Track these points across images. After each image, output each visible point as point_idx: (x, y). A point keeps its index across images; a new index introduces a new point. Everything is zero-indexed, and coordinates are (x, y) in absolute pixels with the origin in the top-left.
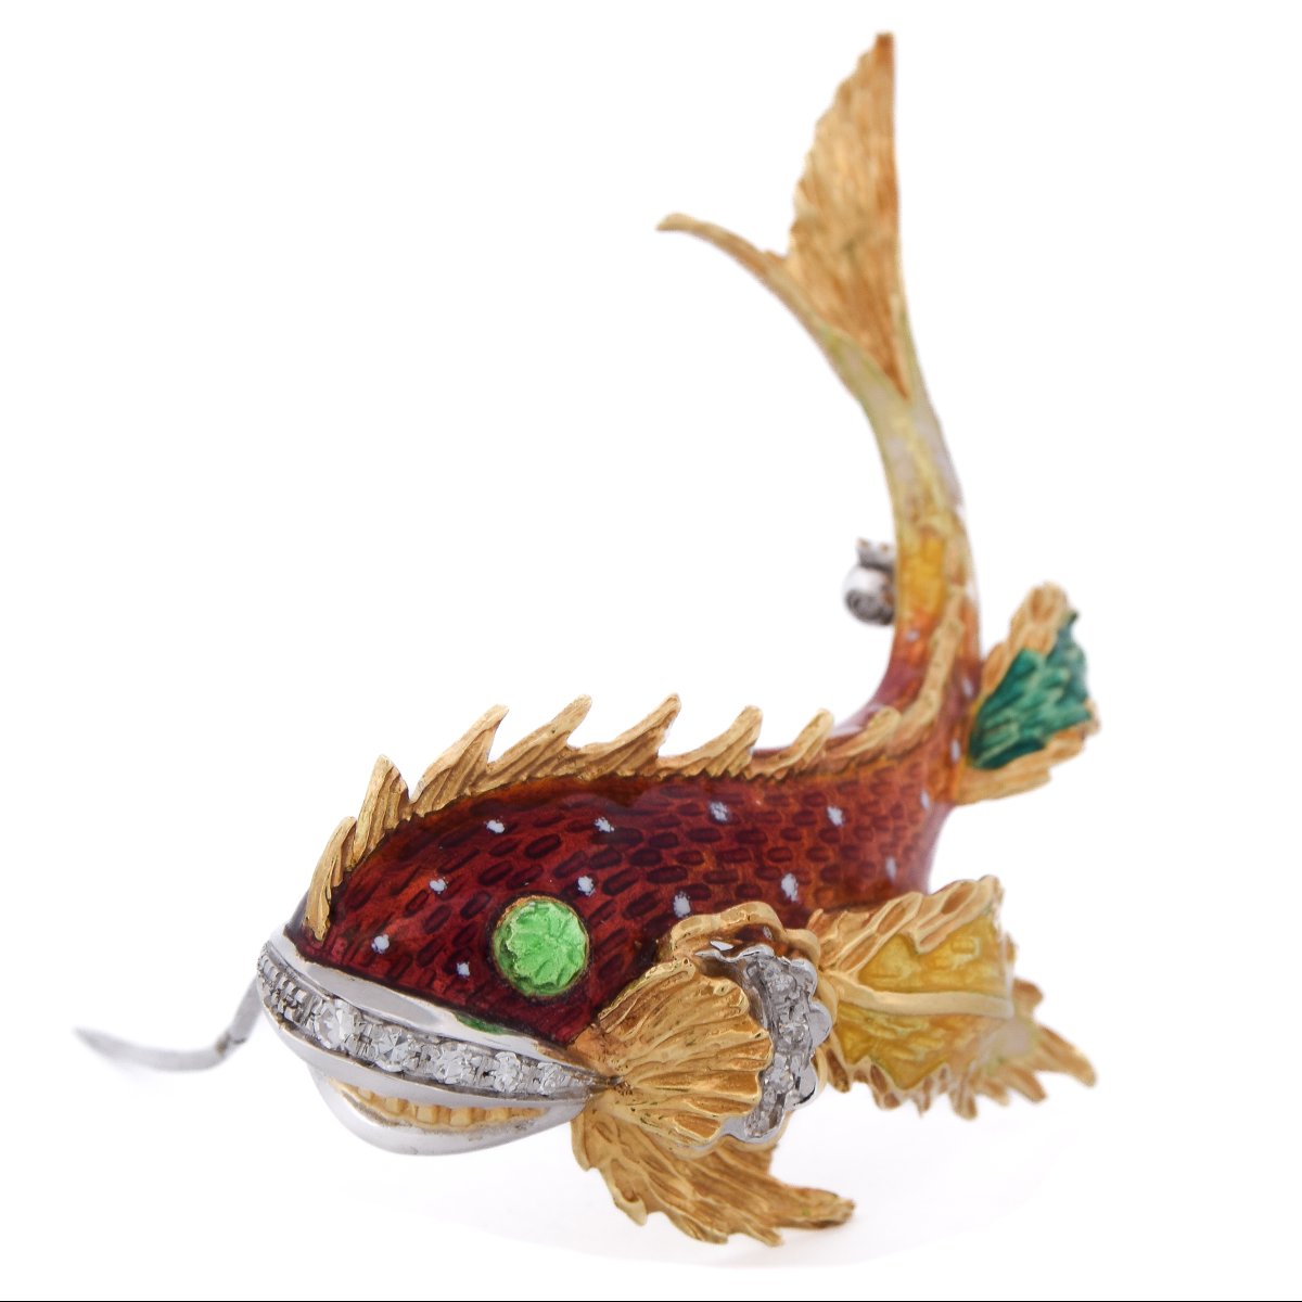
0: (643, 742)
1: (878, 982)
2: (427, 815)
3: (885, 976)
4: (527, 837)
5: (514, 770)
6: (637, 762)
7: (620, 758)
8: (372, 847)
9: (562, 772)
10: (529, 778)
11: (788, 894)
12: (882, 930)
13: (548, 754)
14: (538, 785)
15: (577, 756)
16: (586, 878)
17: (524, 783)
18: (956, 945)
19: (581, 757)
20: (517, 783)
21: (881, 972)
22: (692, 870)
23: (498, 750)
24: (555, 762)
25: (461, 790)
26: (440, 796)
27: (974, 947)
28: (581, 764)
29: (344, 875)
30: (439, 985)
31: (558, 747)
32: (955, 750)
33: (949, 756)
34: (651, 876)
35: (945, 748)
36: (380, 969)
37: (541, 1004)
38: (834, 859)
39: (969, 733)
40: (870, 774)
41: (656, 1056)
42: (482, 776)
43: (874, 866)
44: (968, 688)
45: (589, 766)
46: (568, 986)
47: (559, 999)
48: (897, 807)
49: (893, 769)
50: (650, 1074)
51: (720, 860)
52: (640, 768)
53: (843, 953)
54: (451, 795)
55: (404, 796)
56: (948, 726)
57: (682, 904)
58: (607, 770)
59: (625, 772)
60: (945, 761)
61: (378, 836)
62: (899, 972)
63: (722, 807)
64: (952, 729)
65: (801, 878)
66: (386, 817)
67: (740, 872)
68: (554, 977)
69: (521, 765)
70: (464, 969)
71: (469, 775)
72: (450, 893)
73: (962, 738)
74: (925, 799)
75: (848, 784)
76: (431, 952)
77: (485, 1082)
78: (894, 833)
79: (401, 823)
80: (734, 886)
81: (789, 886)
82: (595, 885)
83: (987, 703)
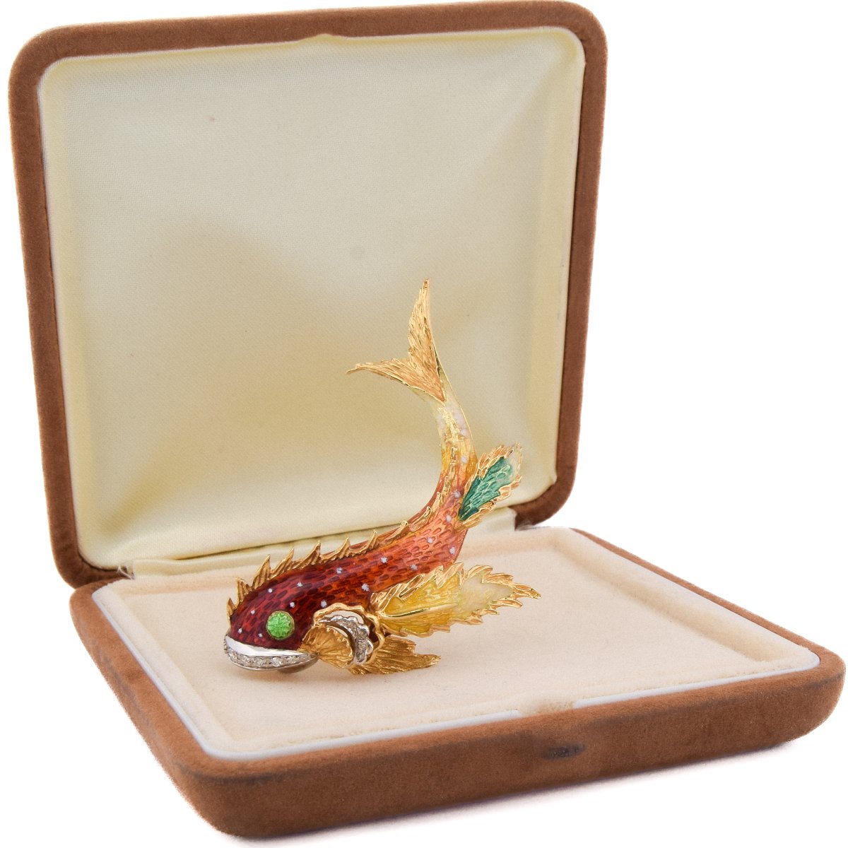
0: (314, 555)
2: (257, 588)
3: (395, 609)
4: (278, 592)
5: (279, 571)
6: (315, 560)
7: (310, 561)
9: (294, 568)
10: (285, 571)
11: (365, 590)
12: (389, 596)
13: (288, 564)
14: (288, 573)
15: (296, 563)
16: (292, 603)
17: (284, 573)
18: (418, 595)
20: (282, 573)
22: (327, 592)
23: (274, 566)
24: (291, 566)
25: (265, 580)
26: (259, 583)
27: (426, 593)
28: (299, 564)
29: (234, 611)
30: (255, 641)
31: (289, 562)
32: (449, 518)
33: (446, 521)
34: (314, 597)
35: (443, 519)
36: (241, 638)
37: (284, 641)
38: (384, 573)
39: (458, 509)
40: (404, 540)
41: (324, 647)
42: (270, 574)
43: (406, 569)
44: (457, 495)
45: (301, 565)
46: (289, 635)
47: (289, 639)
48: (414, 548)
49: (415, 536)
50: (325, 651)
51: (338, 586)
52: (317, 561)
53: (379, 606)
54: (262, 581)
55: (247, 586)
56: (444, 512)
57: (324, 603)
58: (307, 564)
59: (313, 563)
60: (443, 524)
61: (242, 598)
62: (399, 607)
63: (340, 569)
64: (447, 512)
65: (370, 583)
66: (244, 592)
67: (347, 588)
68: (281, 635)
69: (280, 569)
70: (261, 635)
71: (266, 574)
72: (256, 613)
73: (454, 512)
74: (430, 541)
75: (392, 547)
76: (252, 631)
77: (270, 665)
78: (414, 556)
79: (250, 592)
80: (344, 593)
81: (365, 587)
82: (295, 604)
83: (466, 497)
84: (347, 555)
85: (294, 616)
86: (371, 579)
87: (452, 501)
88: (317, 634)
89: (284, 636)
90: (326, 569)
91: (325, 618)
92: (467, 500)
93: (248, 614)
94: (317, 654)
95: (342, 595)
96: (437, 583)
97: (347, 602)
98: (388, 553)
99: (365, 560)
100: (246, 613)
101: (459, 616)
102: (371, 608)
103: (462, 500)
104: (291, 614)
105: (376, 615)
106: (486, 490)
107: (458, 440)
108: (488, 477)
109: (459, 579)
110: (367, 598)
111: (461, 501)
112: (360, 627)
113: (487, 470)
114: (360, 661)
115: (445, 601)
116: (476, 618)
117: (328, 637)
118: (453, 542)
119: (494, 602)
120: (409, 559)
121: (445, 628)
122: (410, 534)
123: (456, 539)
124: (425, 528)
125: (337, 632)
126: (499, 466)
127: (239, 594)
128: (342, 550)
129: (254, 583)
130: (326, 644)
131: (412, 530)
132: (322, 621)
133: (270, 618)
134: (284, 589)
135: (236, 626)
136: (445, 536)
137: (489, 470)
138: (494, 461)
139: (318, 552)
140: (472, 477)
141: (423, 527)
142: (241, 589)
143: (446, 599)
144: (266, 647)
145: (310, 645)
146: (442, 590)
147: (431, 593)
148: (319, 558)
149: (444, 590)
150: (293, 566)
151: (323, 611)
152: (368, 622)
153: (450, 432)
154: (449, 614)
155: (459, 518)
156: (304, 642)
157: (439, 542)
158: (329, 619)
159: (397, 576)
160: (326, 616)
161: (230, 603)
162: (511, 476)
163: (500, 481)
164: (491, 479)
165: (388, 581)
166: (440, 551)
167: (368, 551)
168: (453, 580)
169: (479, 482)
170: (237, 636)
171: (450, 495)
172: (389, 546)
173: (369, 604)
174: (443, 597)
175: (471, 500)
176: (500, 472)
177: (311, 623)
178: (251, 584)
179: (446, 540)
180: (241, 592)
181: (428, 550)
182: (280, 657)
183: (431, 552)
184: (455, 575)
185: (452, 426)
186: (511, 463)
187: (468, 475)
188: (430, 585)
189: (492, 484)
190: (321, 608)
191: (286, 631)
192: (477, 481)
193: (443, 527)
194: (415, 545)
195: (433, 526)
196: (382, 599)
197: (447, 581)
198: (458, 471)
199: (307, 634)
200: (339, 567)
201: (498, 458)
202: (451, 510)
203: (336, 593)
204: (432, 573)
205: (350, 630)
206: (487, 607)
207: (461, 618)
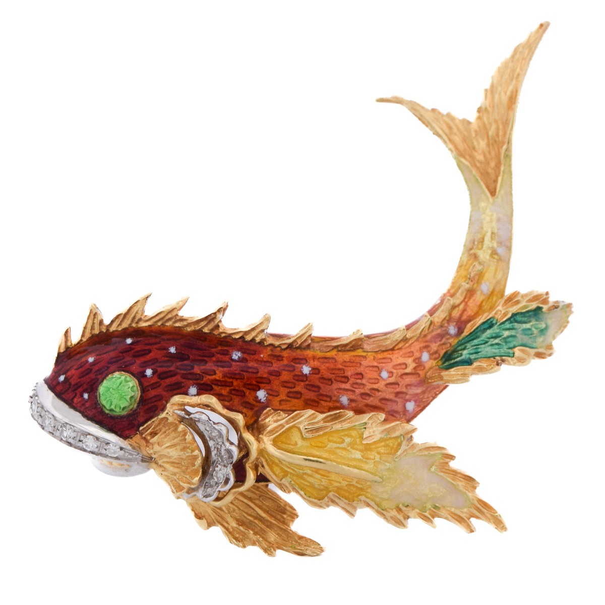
0: (211, 318)
1: (284, 446)
2: (113, 331)
3: (289, 444)
4: (138, 348)
5: (154, 320)
6: (211, 326)
7: (203, 324)
8: (84, 339)
9: (177, 325)
10: (162, 324)
11: (259, 398)
13: (170, 316)
14: (165, 329)
15: (182, 320)
16: (150, 370)
17: (159, 326)
18: (331, 438)
19: (185, 320)
20: (157, 326)
21: (288, 442)
22: (206, 377)
23: (150, 310)
24: (173, 320)
25: (130, 324)
26: (120, 324)
27: (343, 441)
28: (185, 323)
29: (67, 348)
30: (75, 400)
31: (174, 314)
32: (425, 356)
33: (419, 358)
34: (184, 376)
35: (417, 354)
36: (58, 388)
37: (113, 418)
38: (298, 389)
39: (444, 351)
40: (347, 356)
41: (165, 452)
42: (140, 320)
43: (330, 397)
44: (452, 330)
45: (189, 325)
46: (124, 413)
47: (121, 418)
48: (357, 374)
49: (365, 357)
50: (165, 460)
51: (224, 376)
52: (212, 330)
53: (269, 429)
54: (125, 325)
55: (101, 322)
56: (422, 345)
57: (193, 390)
58: (198, 328)
59: (206, 330)
60: (414, 360)
61: (88, 335)
62: (296, 444)
63: (239, 354)
64: (426, 347)
65: (271, 394)
66: (93, 328)
67: (235, 383)
68: (113, 407)
69: (158, 318)
70: (86, 396)
71: (134, 318)
72: (94, 364)
73: (436, 352)
74: (385, 375)
75: (326, 358)
76: (77, 386)
77: (80, 444)
78: (352, 385)
79: (101, 332)
80: (228, 389)
81: (261, 394)
82: (154, 373)
83: (463, 339)
84: (258, 340)
85: (144, 390)
86: (275, 387)
87: (441, 336)
88: (163, 430)
89: (118, 410)
90: (221, 345)
91: (184, 410)
92: (463, 344)
93: (83, 359)
94: (151, 458)
95: (225, 391)
96: (365, 436)
97: (226, 403)
98: (316, 364)
99: (279, 358)
100: (82, 357)
101: (377, 500)
102: (255, 427)
103: (456, 341)
104: (141, 384)
105: (258, 440)
106: (497, 341)
107: (488, 257)
108: (508, 325)
109: (400, 445)
110: (257, 411)
111: (454, 341)
112: (227, 444)
113: (509, 315)
114: (206, 496)
115: (366, 467)
116: (401, 517)
117: (176, 441)
118: (417, 394)
119: (436, 507)
120: (343, 386)
121: (349, 509)
122: (359, 352)
123: (424, 392)
124: (386, 355)
125: (191, 437)
126: (530, 316)
127: (85, 328)
128: (253, 329)
129: (112, 322)
130: (170, 450)
131: (366, 346)
132: (179, 412)
133: (110, 376)
134: (148, 347)
135: (60, 370)
136: (408, 380)
137: (514, 315)
138: (525, 307)
139: (219, 316)
140: (485, 315)
141: (383, 351)
142: (90, 322)
143: (367, 463)
144: (85, 416)
145: (147, 441)
146: (368, 448)
147: (349, 445)
148: (217, 327)
149: (371, 450)
150: (176, 322)
151: (187, 399)
152: (243, 445)
153: (482, 241)
154: (362, 489)
155: (440, 363)
156: (141, 434)
157: (396, 384)
158: (189, 413)
159: (314, 401)
160: (187, 408)
161: (67, 334)
162: (541, 339)
163: (521, 338)
164: (509, 329)
165: (299, 402)
166: (391, 397)
167: (290, 346)
168: (390, 443)
169: (491, 326)
170: (54, 383)
171: (441, 326)
172: (322, 355)
173: (256, 421)
174: (366, 459)
175: (468, 345)
176: (528, 326)
177: (163, 409)
178: (107, 322)
179: (407, 386)
180: (89, 326)
181: (375, 386)
182: (97, 439)
183: (378, 390)
184: (396, 438)
185: (489, 234)
186: (549, 322)
187: (480, 309)
188: (354, 433)
189: (508, 337)
190: (186, 393)
191: (124, 404)
192: (489, 324)
193: (411, 366)
194: (359, 370)
195: (397, 358)
196: (277, 421)
197: (381, 440)
198: (470, 298)
199: (149, 423)
200: (238, 350)
201: (534, 305)
202: (434, 347)
203: (217, 385)
204: (365, 418)
205: (211, 443)
206: (423, 509)
207: (378, 505)
